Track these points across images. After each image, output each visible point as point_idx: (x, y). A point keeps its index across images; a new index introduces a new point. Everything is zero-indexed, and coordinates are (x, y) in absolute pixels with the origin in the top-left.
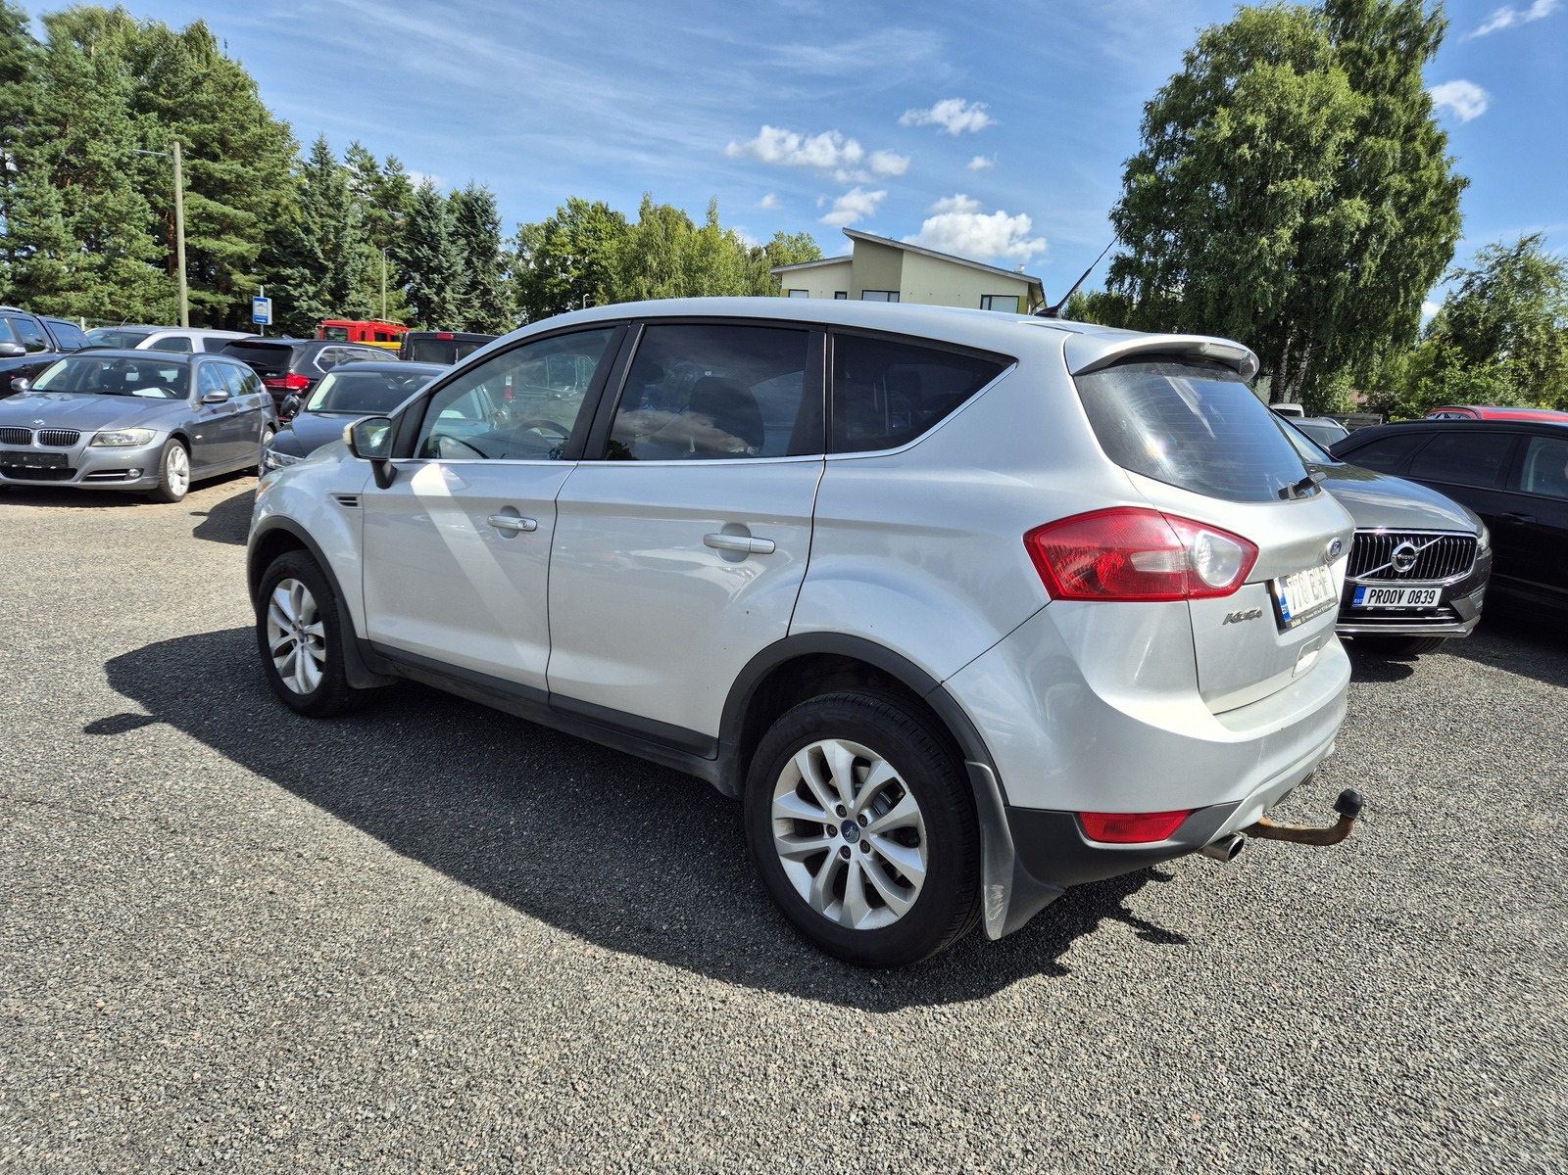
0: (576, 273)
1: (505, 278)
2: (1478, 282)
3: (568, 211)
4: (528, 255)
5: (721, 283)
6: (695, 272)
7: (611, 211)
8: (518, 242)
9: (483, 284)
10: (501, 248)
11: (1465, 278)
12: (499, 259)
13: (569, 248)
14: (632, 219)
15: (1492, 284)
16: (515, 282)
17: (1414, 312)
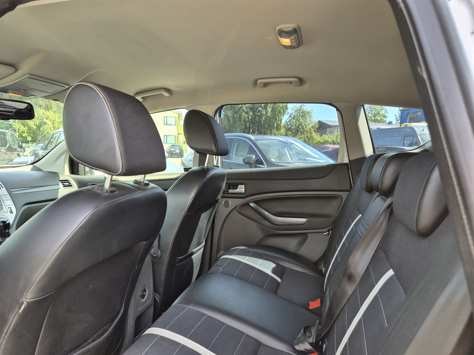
2: (292, 115)
11: (289, 114)
15: (296, 116)
17: (280, 123)
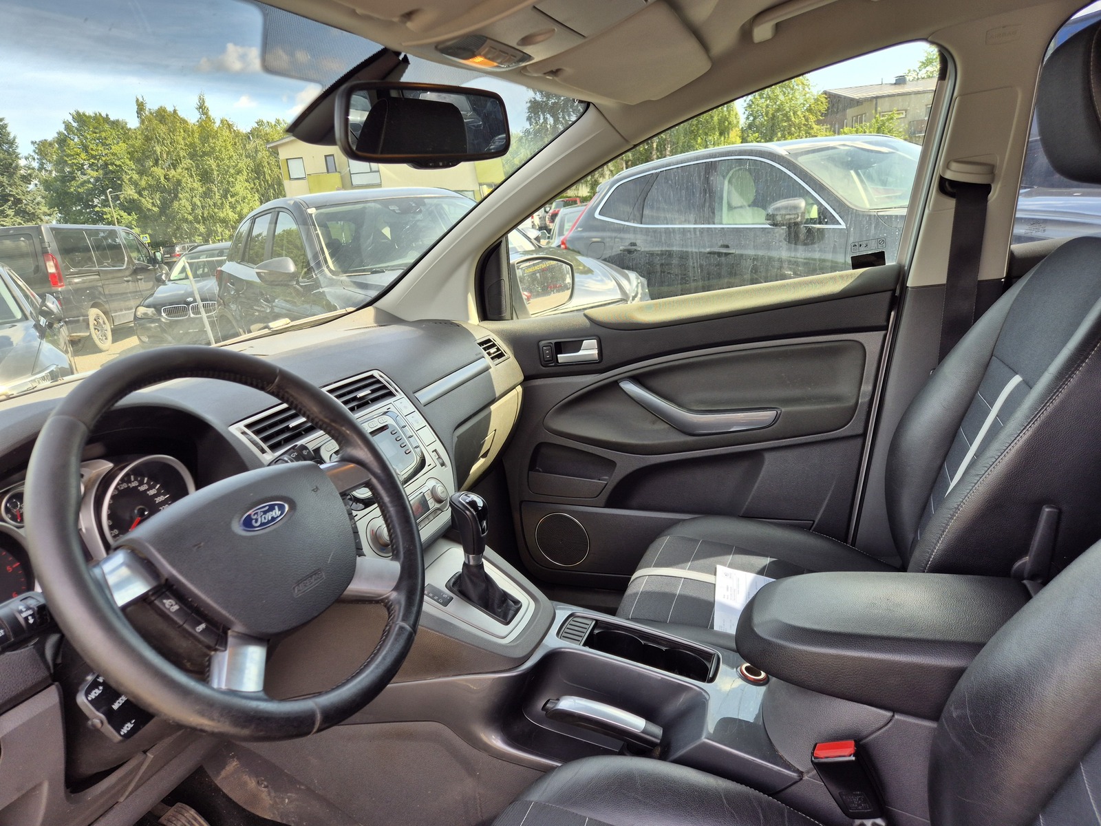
0: (95, 174)
1: (31, 187)
3: (75, 125)
4: (49, 167)
5: (227, 162)
6: (201, 157)
7: (112, 119)
8: (36, 156)
9: (13, 196)
10: (22, 162)
12: (22, 172)
13: (83, 155)
14: (133, 123)
16: (42, 188)
